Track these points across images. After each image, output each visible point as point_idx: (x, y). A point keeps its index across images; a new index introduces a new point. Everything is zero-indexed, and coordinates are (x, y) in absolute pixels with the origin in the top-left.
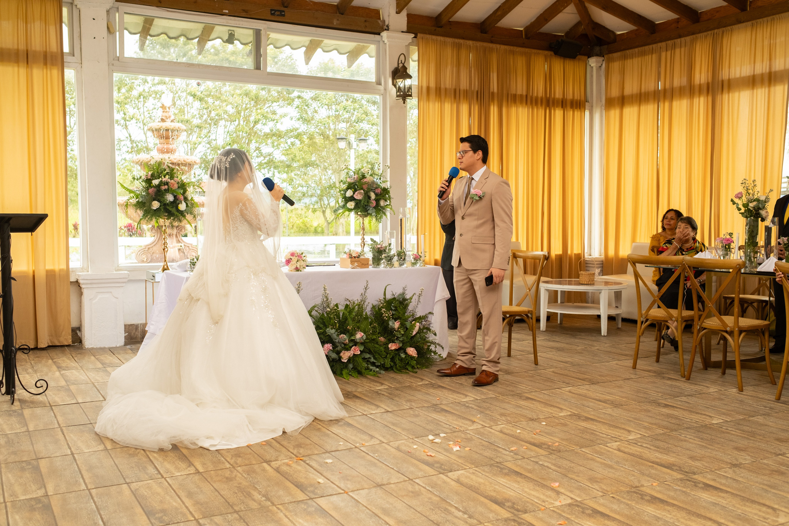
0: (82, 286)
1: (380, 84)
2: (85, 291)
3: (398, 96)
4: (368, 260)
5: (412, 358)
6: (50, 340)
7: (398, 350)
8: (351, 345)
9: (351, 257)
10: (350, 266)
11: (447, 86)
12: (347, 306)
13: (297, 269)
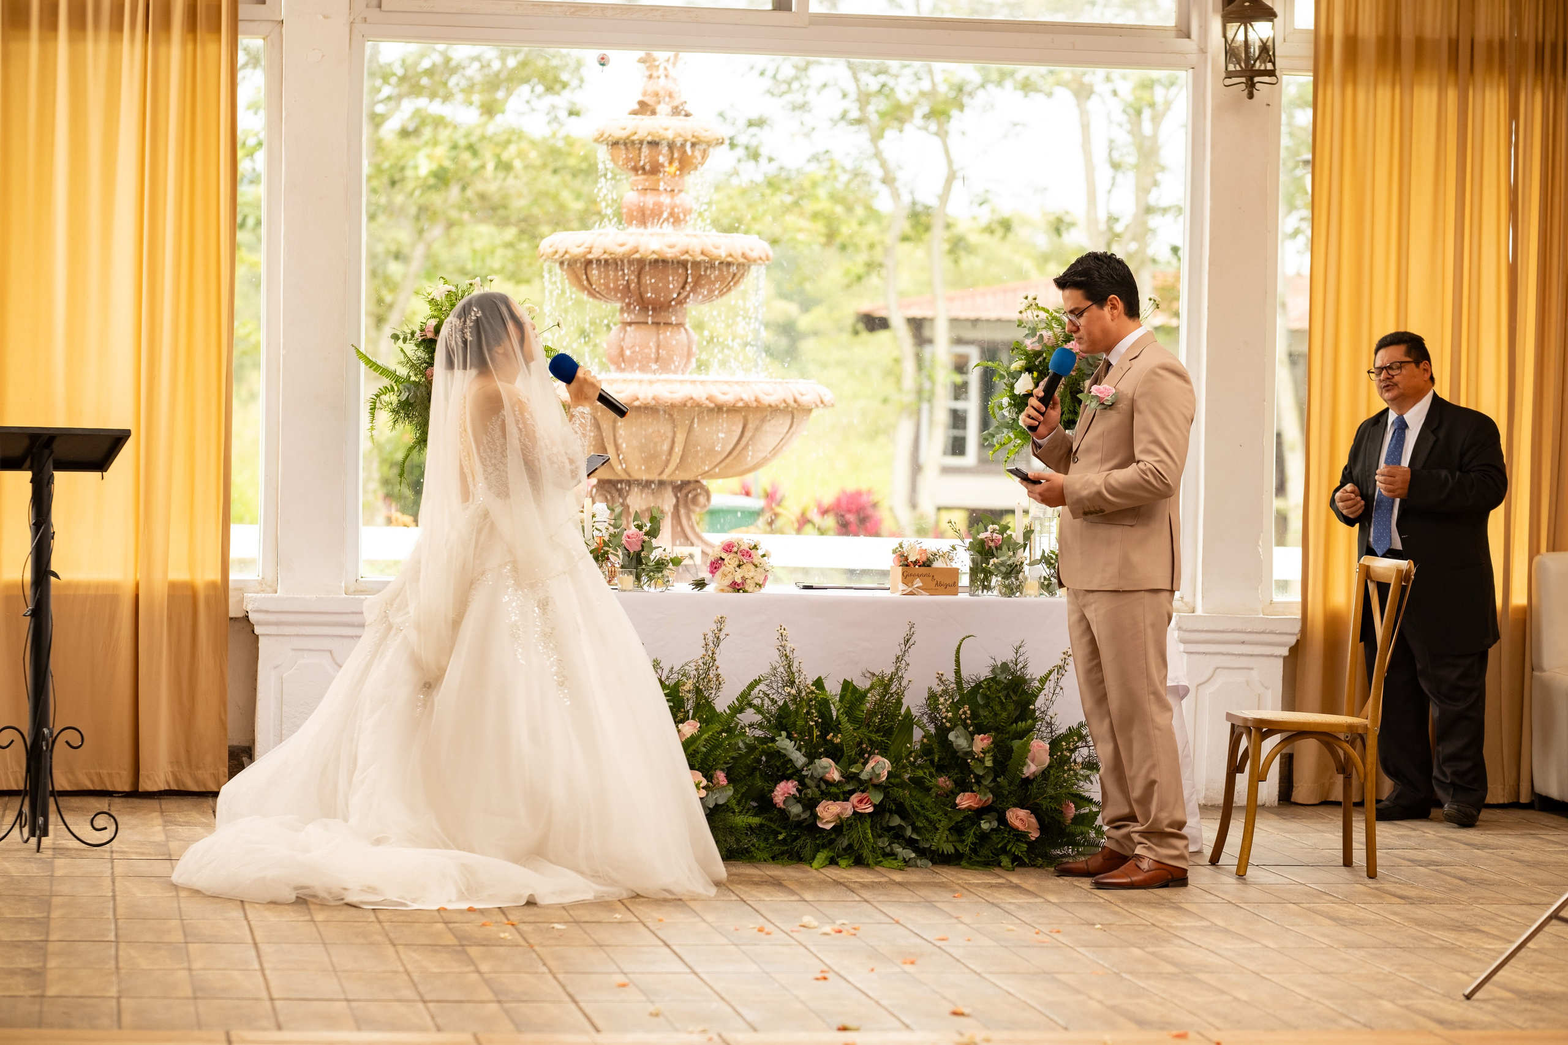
0: (258, 630)
1: (1189, 36)
2: (262, 643)
3: (1229, 75)
4: (955, 572)
5: (1020, 836)
6: (173, 773)
7: (980, 813)
8: (848, 788)
9: (905, 563)
10: (901, 586)
11: (1428, 33)
12: (847, 685)
13: (737, 587)
